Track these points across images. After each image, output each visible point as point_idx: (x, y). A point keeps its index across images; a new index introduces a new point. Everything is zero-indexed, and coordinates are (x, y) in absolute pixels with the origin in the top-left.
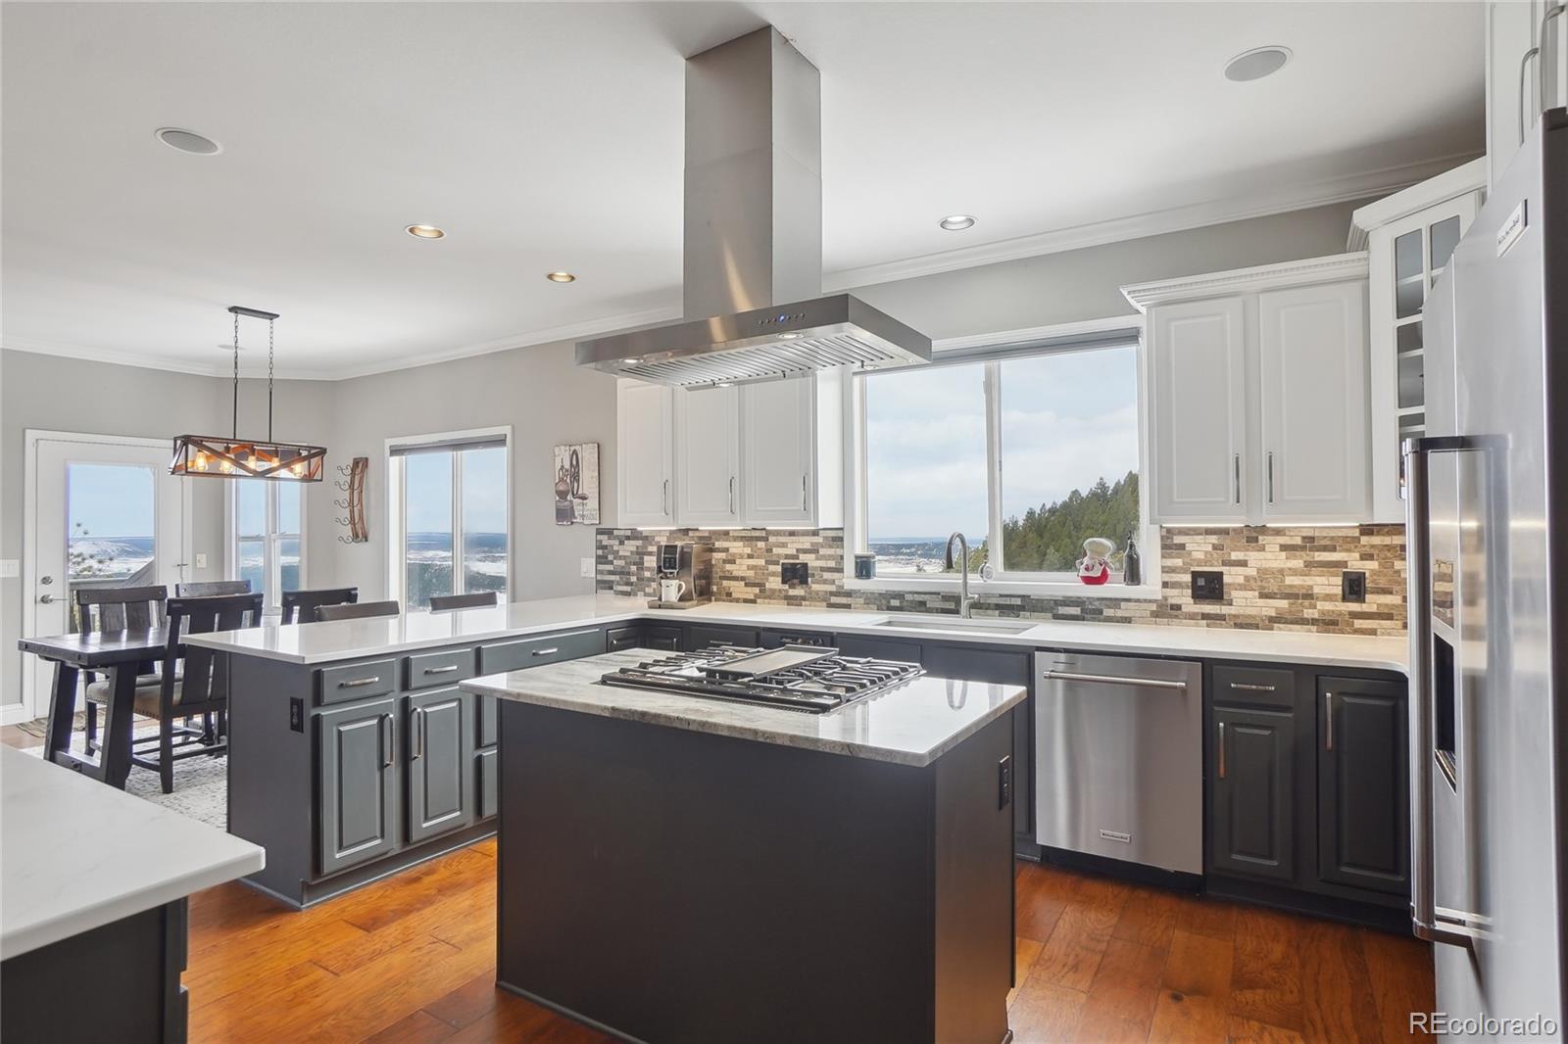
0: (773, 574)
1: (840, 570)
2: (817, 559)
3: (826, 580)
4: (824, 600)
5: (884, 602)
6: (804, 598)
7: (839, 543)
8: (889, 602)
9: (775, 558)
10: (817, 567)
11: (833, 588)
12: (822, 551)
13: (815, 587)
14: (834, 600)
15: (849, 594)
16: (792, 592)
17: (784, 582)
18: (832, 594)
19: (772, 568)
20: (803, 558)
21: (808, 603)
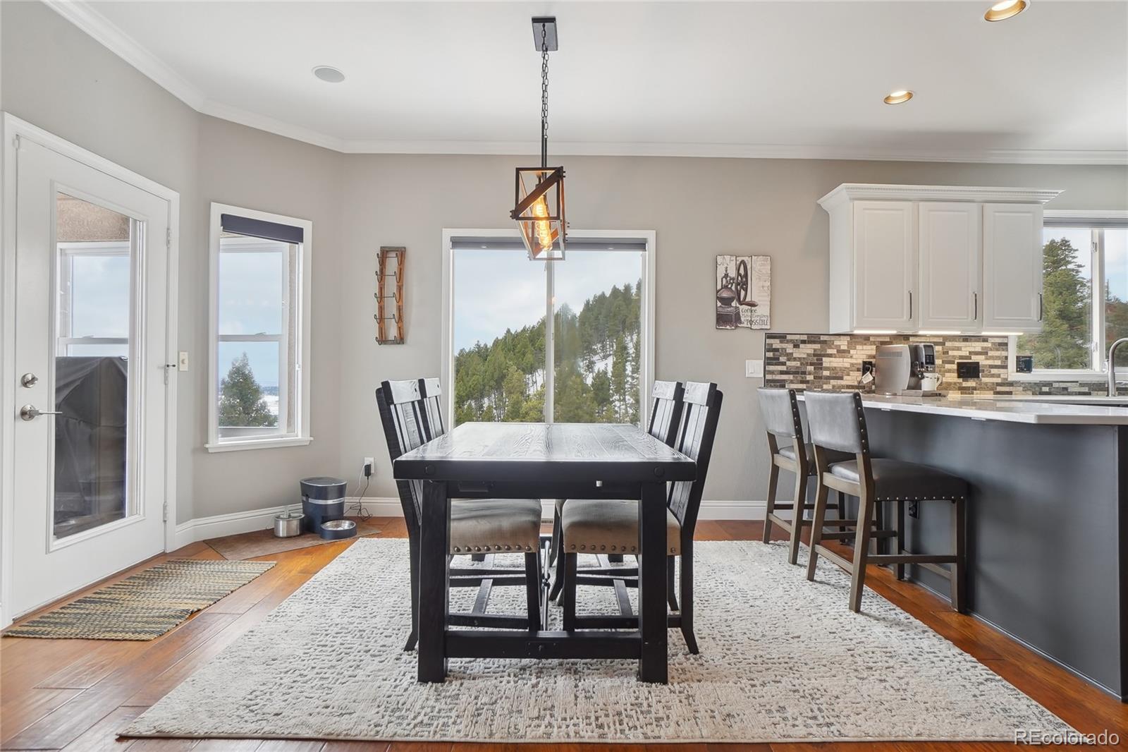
0: (949, 371)
1: (1005, 367)
2: (987, 359)
3: (993, 374)
4: (991, 389)
5: (1037, 389)
6: (975, 389)
7: (1004, 347)
8: (1041, 389)
9: (950, 359)
10: (986, 365)
11: (999, 380)
12: (991, 353)
13: (985, 380)
14: (999, 389)
15: (1011, 384)
16: (965, 384)
17: (959, 377)
18: (998, 384)
19: (948, 366)
20: (975, 359)
21: (978, 392)
